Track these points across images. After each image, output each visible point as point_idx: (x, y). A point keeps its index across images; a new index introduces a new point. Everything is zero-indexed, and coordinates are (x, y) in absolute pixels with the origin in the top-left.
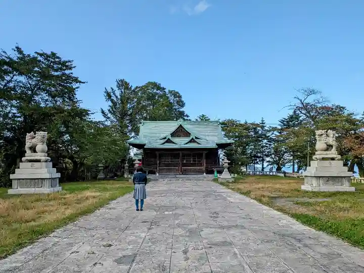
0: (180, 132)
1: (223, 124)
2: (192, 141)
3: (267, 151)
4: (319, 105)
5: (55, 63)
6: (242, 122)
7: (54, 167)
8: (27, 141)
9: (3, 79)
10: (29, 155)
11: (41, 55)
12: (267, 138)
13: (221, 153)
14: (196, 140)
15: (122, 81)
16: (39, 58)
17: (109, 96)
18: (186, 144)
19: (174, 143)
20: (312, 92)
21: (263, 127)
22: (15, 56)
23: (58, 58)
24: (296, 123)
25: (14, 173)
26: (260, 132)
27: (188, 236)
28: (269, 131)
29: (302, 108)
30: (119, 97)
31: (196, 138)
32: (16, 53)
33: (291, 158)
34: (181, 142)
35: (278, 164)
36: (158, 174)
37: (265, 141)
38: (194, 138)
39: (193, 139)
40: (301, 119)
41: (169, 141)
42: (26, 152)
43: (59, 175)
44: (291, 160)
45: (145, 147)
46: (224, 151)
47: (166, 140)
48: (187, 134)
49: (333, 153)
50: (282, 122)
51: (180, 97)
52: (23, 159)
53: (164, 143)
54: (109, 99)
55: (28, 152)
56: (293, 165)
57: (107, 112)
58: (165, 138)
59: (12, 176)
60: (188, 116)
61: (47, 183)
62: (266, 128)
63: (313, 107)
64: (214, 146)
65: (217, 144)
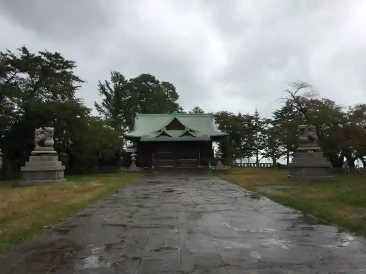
0: (175, 124)
1: (216, 116)
2: (187, 134)
3: (262, 143)
4: (309, 99)
5: (58, 62)
6: (237, 115)
7: (59, 160)
8: (36, 136)
9: (5, 77)
10: (38, 149)
11: (45, 54)
12: (261, 130)
13: (215, 146)
15: (117, 74)
16: (43, 57)
17: (102, 89)
18: (181, 136)
19: (168, 136)
20: (302, 86)
21: (257, 119)
22: (19, 55)
23: (61, 57)
24: (290, 115)
25: (24, 165)
26: (254, 124)
28: (264, 123)
29: (293, 101)
30: (113, 90)
31: (191, 131)
32: (21, 52)
33: (286, 150)
34: (175, 135)
35: (272, 156)
36: (153, 167)
37: (259, 133)
38: (189, 131)
39: (187, 131)
41: (164, 134)
42: (35, 146)
43: (64, 168)
44: (286, 152)
45: (141, 140)
46: (218, 143)
47: (160, 133)
48: (182, 127)
49: (315, 146)
50: (276, 113)
51: (174, 89)
52: (33, 152)
53: (159, 136)
54: (103, 92)
56: (288, 158)
57: (101, 105)
58: (160, 131)
59: (22, 169)
60: (182, 109)
62: (260, 120)
63: (304, 100)
64: (208, 139)
65: (211, 137)
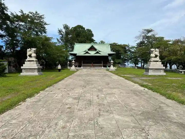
0: (92, 48)
1: (111, 45)
2: (97, 53)
7: (39, 63)
8: (27, 52)
10: (28, 59)
12: (130, 51)
13: (110, 58)
14: (99, 52)
16: (30, 15)
17: (60, 32)
18: (95, 54)
19: (89, 53)
21: (128, 46)
23: (38, 14)
24: (143, 44)
25: (22, 66)
26: (127, 49)
27: (98, 91)
28: (131, 48)
30: (65, 32)
31: (99, 51)
32: (21, 13)
34: (92, 53)
35: (135, 63)
36: (82, 67)
37: (129, 52)
38: (98, 51)
40: (145, 43)
41: (87, 53)
42: (27, 57)
43: (41, 67)
45: (77, 55)
47: (86, 52)
48: (95, 50)
49: (158, 59)
50: (137, 44)
51: (91, 32)
52: (26, 60)
53: (85, 54)
55: (28, 57)
56: (141, 63)
57: (59, 39)
58: (85, 51)
59: (22, 67)
60: (95, 41)
61: (36, 70)
62: (130, 47)
65: (108, 54)
